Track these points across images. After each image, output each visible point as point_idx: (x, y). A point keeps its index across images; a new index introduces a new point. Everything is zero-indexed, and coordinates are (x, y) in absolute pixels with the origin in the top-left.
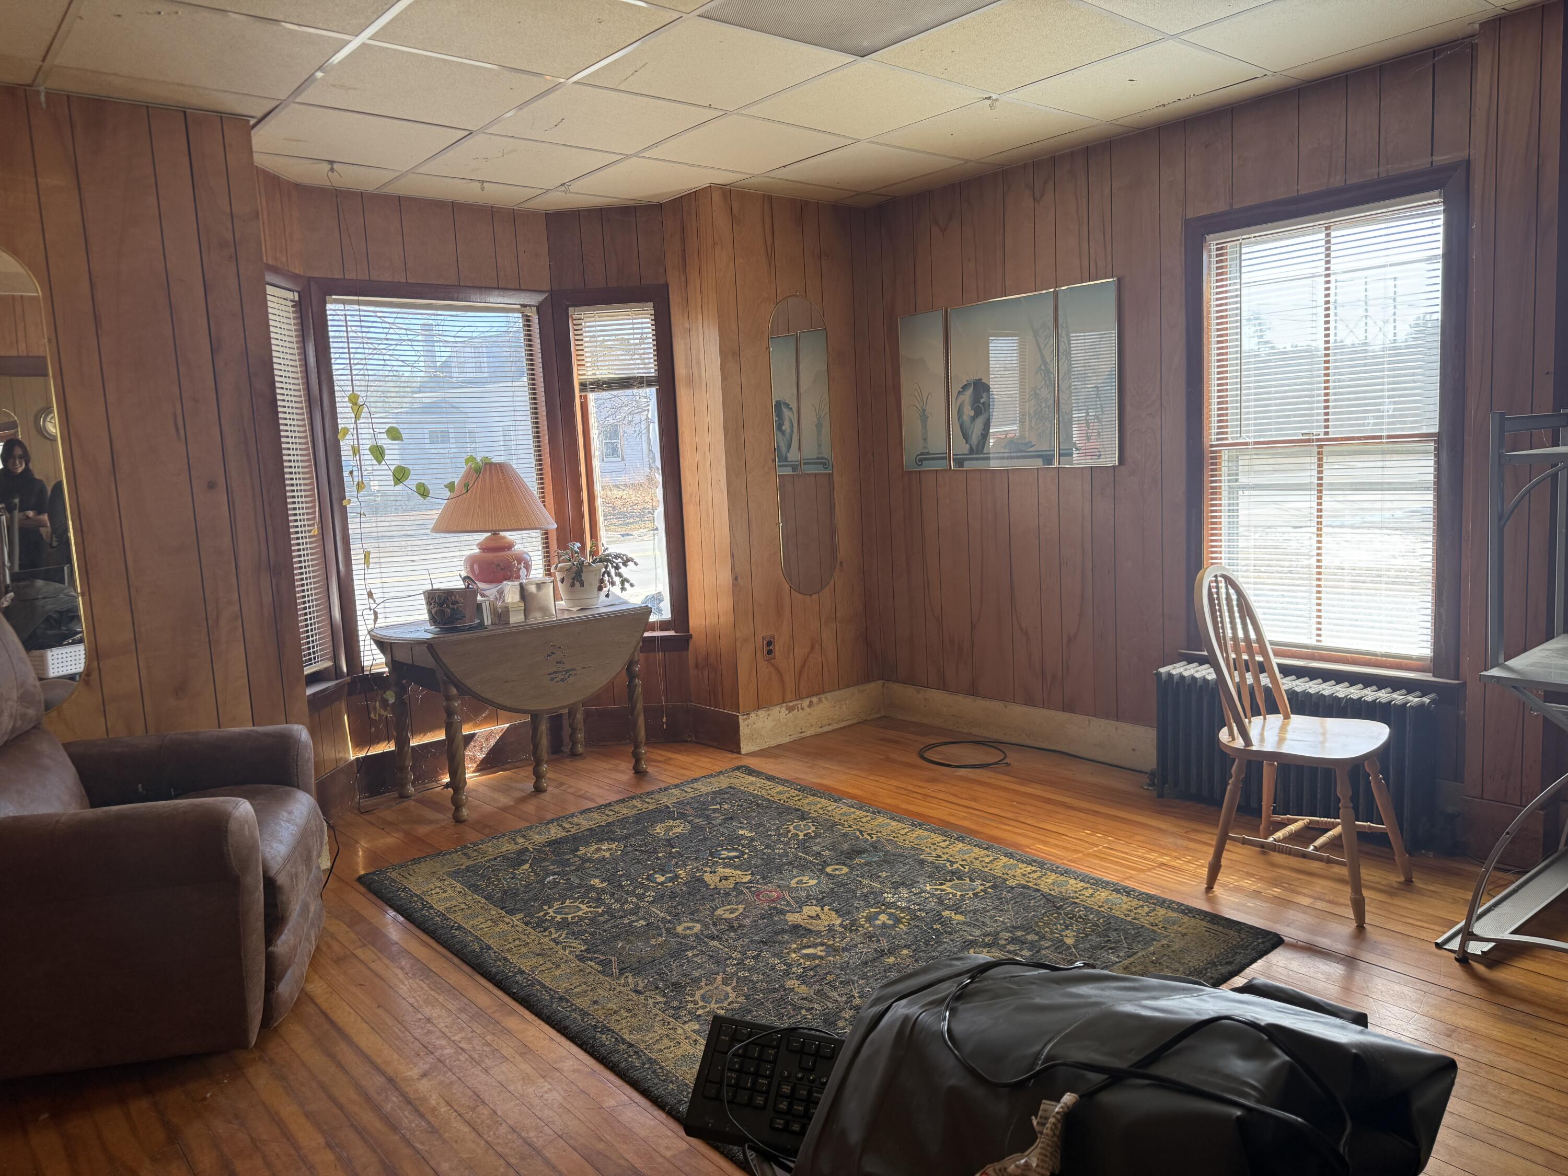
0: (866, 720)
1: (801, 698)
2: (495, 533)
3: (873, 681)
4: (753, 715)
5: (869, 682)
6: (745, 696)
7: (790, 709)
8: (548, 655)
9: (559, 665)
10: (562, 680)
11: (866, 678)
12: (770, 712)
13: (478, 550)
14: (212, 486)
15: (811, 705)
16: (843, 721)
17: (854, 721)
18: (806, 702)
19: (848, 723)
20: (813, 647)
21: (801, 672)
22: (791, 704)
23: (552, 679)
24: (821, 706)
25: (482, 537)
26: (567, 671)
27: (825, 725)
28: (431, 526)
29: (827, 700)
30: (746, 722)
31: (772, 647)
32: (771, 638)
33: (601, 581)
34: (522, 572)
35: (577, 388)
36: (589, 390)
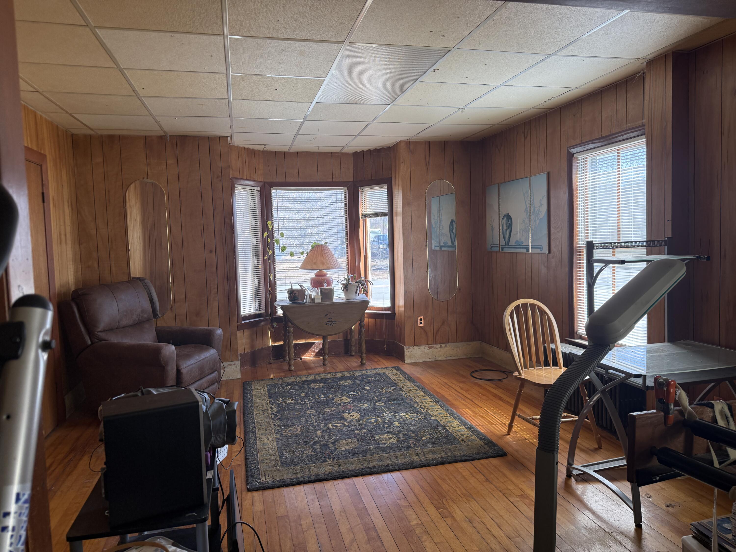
0: (471, 358)
1: (436, 344)
2: (321, 270)
3: (476, 341)
4: (411, 348)
5: (473, 341)
6: (407, 340)
7: (430, 348)
8: (326, 315)
9: (330, 319)
10: (330, 325)
11: (473, 340)
12: (420, 348)
13: (315, 276)
14: (211, 252)
15: (441, 347)
16: (458, 356)
17: (464, 357)
18: (438, 346)
19: (460, 357)
20: (443, 323)
21: (436, 333)
22: (431, 346)
23: (327, 324)
24: (446, 348)
25: (316, 271)
26: (333, 322)
27: (448, 357)
28: (299, 267)
29: (450, 346)
30: (408, 350)
31: (423, 321)
32: (422, 317)
33: (357, 290)
34: (325, 285)
35: (360, 217)
36: (365, 217)
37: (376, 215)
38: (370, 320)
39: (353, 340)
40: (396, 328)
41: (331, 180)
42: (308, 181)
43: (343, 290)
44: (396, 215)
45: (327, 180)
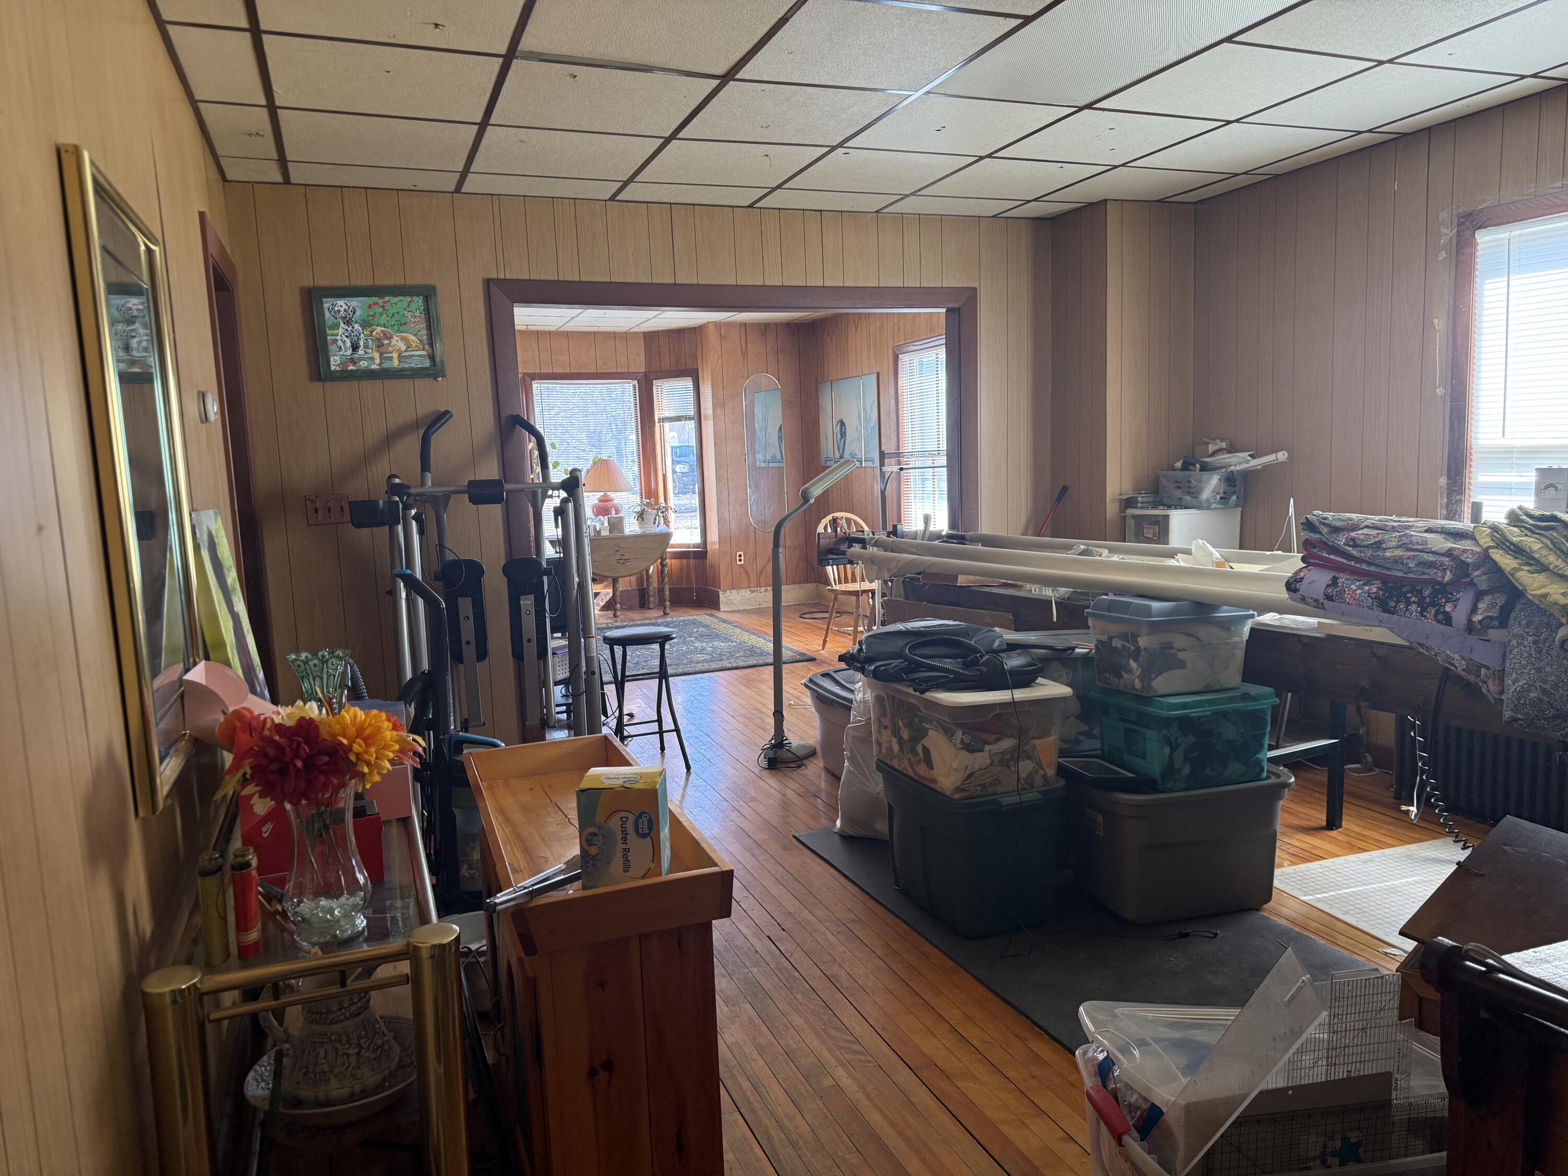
0: (804, 603)
1: (760, 587)
2: (606, 492)
4: (728, 592)
5: (807, 583)
6: (724, 582)
7: (753, 592)
8: (616, 551)
9: (622, 556)
10: (622, 563)
11: (806, 580)
12: (740, 592)
13: (597, 502)
15: (766, 591)
18: (763, 589)
20: (769, 561)
22: (753, 589)
23: (618, 563)
25: (600, 495)
26: (625, 560)
30: (724, 595)
31: (742, 558)
32: (742, 553)
33: (655, 519)
34: (613, 512)
35: (657, 421)
36: (663, 422)
37: (678, 419)
38: (673, 561)
39: (651, 588)
40: (708, 570)
41: (615, 371)
42: (583, 371)
43: (638, 520)
44: (705, 419)
45: (609, 371)
